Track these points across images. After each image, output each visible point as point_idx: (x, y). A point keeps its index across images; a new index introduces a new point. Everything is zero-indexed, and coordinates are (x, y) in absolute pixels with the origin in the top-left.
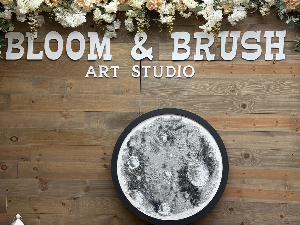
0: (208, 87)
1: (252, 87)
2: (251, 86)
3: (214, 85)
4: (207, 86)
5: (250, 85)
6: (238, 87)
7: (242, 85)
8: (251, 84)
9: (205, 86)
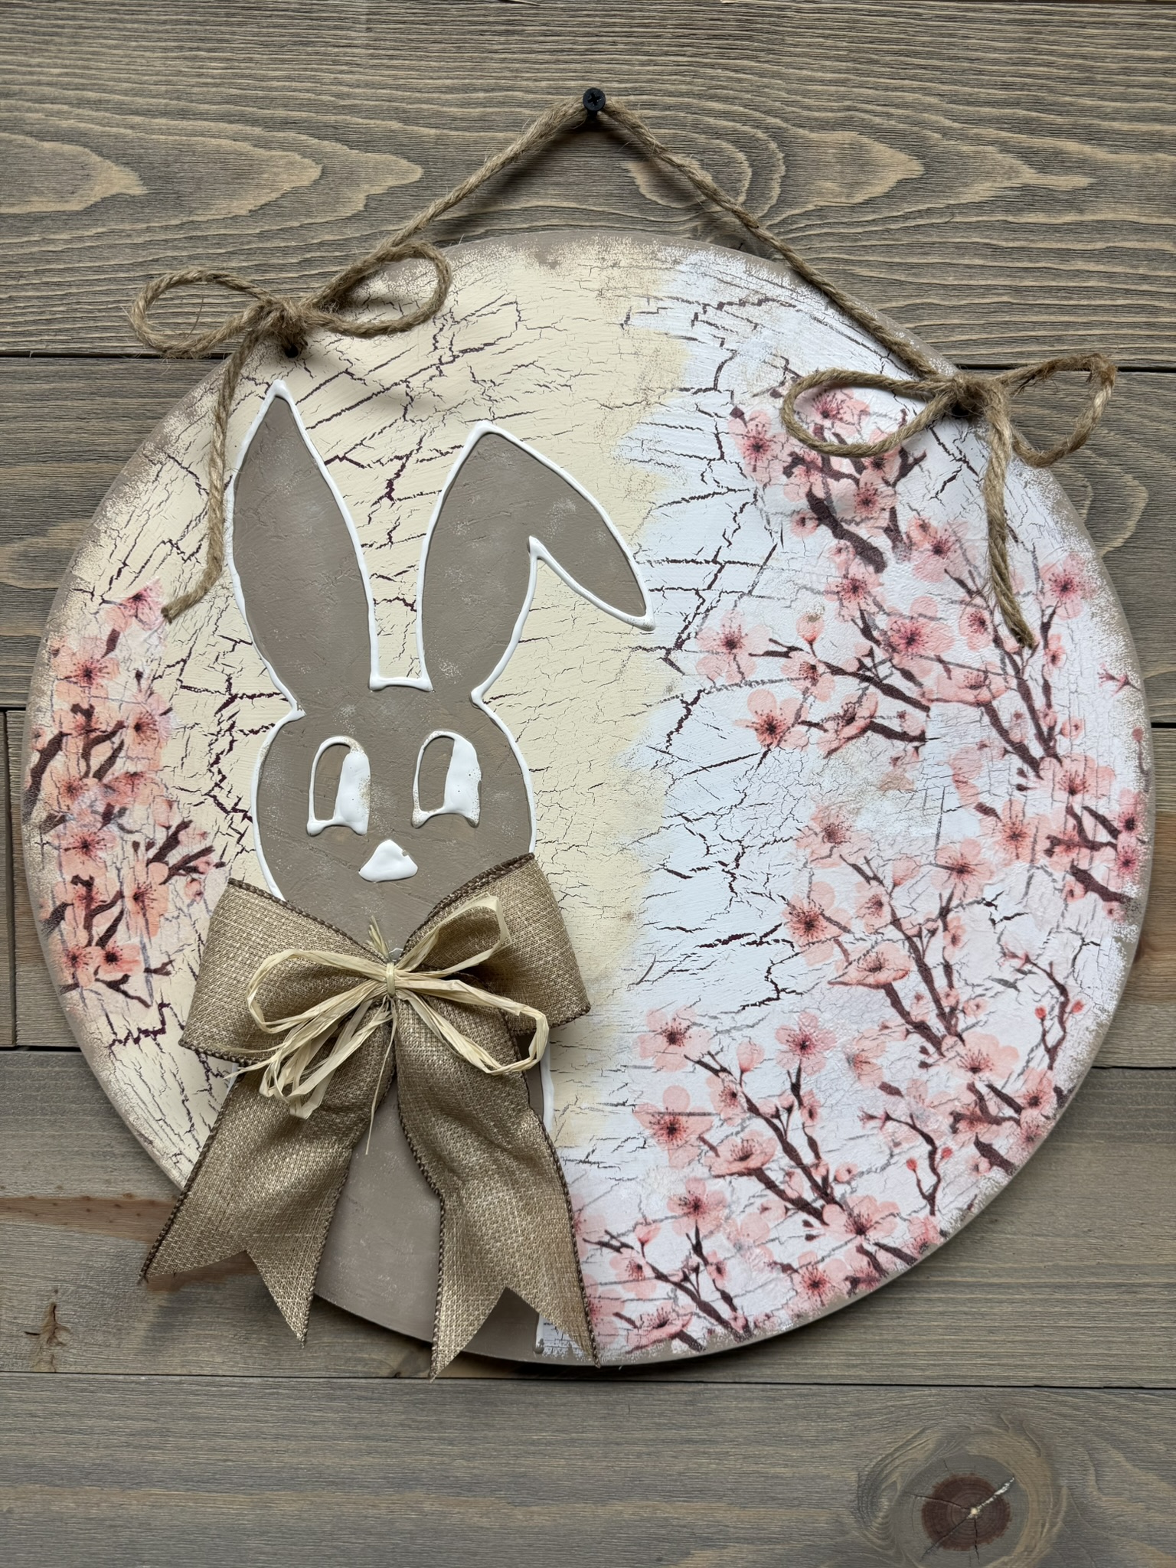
0: (241, 174)
1: (1105, 184)
2: (1081, 165)
3: (367, 143)
4: (221, 159)
5: (1071, 146)
6: (828, 190)
7: (917, 148)
8: (1091, 136)
9: (183, 150)
